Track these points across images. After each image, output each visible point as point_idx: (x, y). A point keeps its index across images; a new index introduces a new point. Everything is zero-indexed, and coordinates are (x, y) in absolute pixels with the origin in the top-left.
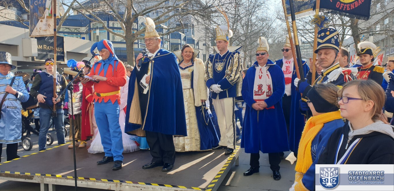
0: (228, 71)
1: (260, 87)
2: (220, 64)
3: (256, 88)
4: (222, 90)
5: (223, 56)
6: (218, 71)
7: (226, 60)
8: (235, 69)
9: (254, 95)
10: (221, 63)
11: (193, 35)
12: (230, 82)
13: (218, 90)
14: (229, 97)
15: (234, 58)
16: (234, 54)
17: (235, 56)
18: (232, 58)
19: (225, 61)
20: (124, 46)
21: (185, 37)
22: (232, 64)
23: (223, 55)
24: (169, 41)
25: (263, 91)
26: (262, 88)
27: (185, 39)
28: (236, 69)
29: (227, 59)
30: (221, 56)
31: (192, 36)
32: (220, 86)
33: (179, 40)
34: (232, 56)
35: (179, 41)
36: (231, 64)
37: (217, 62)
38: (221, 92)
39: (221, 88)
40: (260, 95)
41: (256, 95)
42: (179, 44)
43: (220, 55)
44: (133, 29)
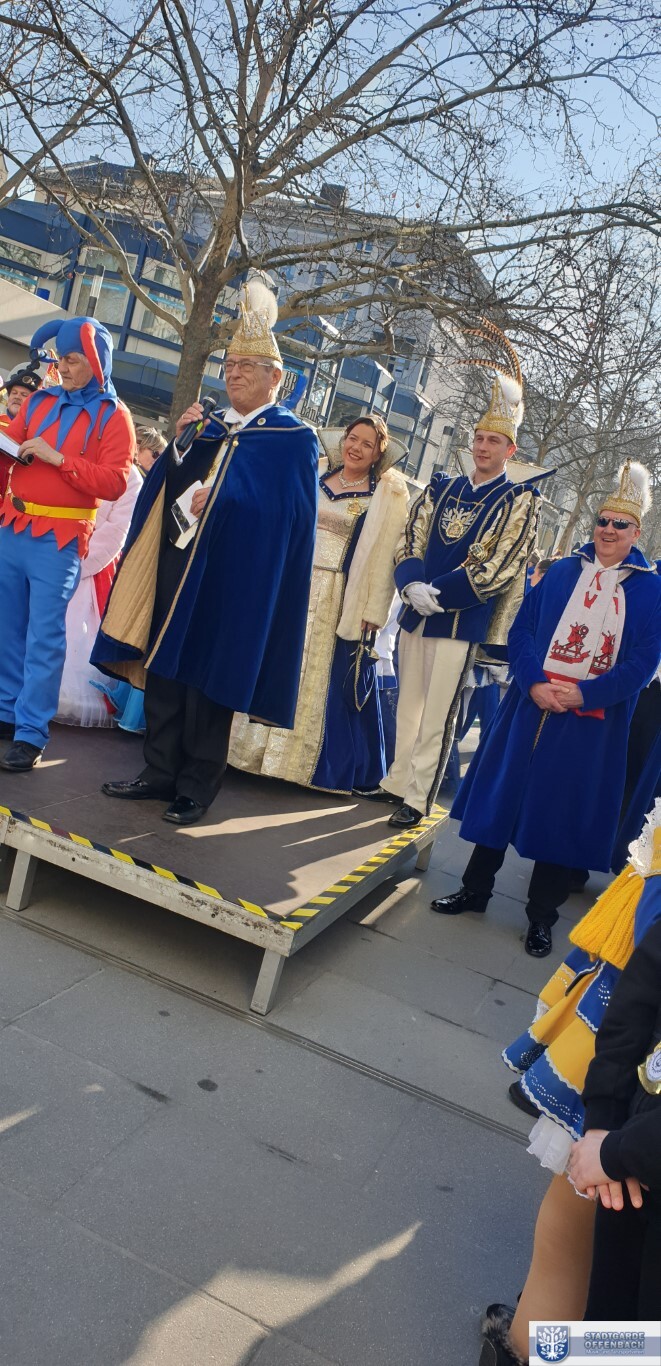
0: (478, 549)
1: (579, 634)
2: (460, 516)
3: (562, 634)
4: (442, 610)
5: (480, 489)
6: (447, 538)
7: (484, 505)
8: (506, 545)
9: (549, 654)
10: (465, 514)
11: (421, 387)
12: (475, 589)
13: (428, 606)
14: (459, 637)
15: (514, 507)
16: (519, 491)
17: (519, 499)
18: (507, 506)
19: (479, 507)
20: (173, 358)
21: (392, 385)
22: (501, 525)
23: (481, 485)
24: (334, 386)
25: (582, 652)
26: (584, 641)
27: (388, 393)
28: (508, 549)
29: (489, 503)
30: (471, 487)
31: (419, 387)
32: (438, 592)
33: (369, 391)
34: (511, 499)
35: (367, 395)
36: (497, 526)
37: (452, 505)
38: (436, 615)
39: (441, 599)
40: (569, 660)
41: (555, 656)
42: (366, 404)
43: (471, 483)
44: (220, 308)
